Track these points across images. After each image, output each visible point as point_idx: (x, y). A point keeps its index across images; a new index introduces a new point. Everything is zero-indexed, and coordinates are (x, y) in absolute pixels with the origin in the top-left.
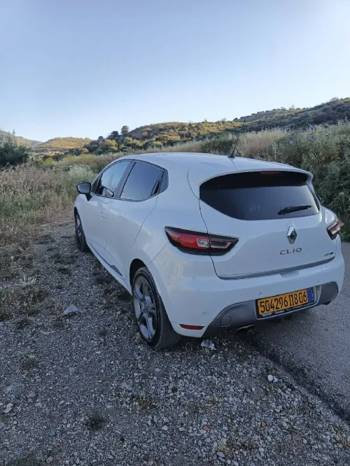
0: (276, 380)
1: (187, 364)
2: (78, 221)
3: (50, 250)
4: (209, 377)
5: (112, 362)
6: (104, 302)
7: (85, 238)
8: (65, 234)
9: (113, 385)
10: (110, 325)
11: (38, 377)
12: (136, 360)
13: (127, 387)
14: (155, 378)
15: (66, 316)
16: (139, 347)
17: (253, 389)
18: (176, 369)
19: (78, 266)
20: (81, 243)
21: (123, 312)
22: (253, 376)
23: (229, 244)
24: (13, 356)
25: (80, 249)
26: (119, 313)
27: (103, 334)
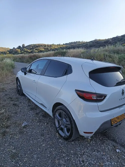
0: (120, 151)
1: (83, 147)
2: (18, 83)
3: (6, 95)
4: (94, 153)
5: (52, 150)
6: (37, 119)
7: (22, 90)
8: (10, 88)
9: (56, 162)
10: (44, 130)
11: (20, 163)
12: (61, 147)
13: (63, 162)
14: (73, 156)
15: (23, 127)
16: (60, 140)
17: (113, 157)
18: (79, 150)
19: (21, 102)
20: (20, 92)
21: (47, 124)
22: (110, 150)
23: (104, 97)
24: (5, 152)
25: (19, 94)
26: (46, 124)
27: (42, 135)
